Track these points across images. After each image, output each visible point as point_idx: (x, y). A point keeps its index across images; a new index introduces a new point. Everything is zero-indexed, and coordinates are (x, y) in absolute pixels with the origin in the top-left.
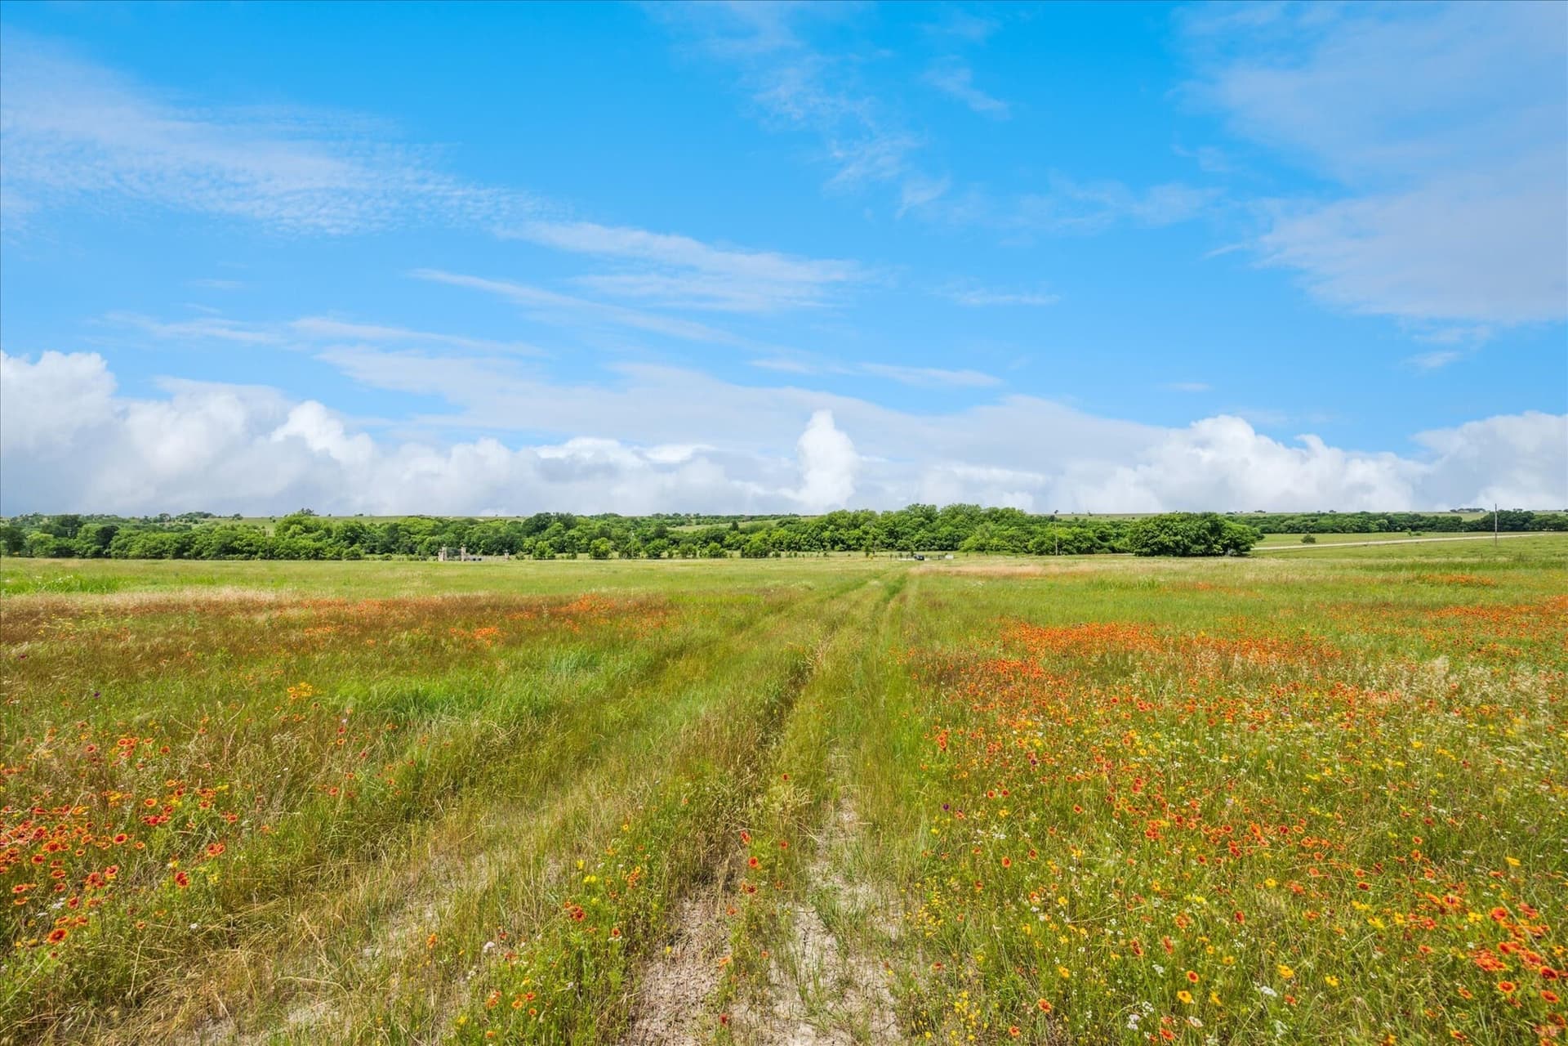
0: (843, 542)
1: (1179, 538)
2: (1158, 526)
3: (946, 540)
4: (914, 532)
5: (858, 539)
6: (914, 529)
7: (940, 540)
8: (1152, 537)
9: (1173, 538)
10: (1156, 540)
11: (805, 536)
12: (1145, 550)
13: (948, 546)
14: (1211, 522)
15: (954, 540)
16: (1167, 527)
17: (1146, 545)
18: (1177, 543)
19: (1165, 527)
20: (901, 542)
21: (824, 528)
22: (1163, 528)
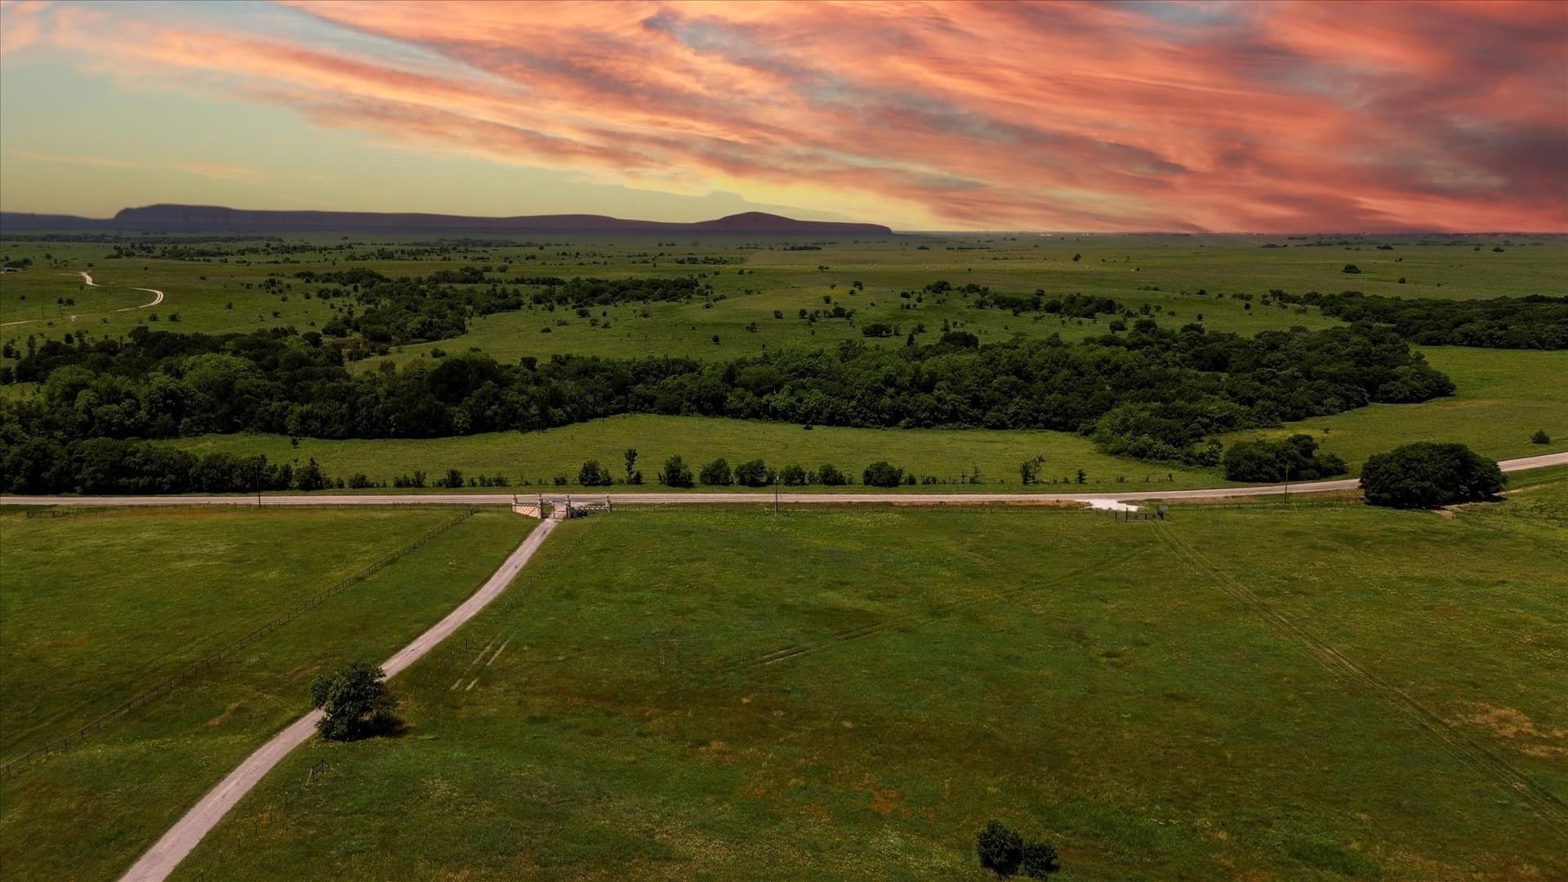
0: (910, 414)
1: (1428, 484)
2: (1402, 466)
3: (1056, 415)
4: (1005, 399)
5: (932, 411)
6: (1004, 393)
7: (1046, 412)
8: (1396, 481)
9: (1420, 484)
10: (1401, 485)
11: (854, 403)
12: (1386, 495)
13: (1060, 423)
14: (1460, 458)
15: (1067, 415)
16: (1414, 469)
17: (1386, 489)
18: (1424, 490)
19: (1410, 468)
20: (991, 415)
21: (879, 392)
22: (1408, 469)
